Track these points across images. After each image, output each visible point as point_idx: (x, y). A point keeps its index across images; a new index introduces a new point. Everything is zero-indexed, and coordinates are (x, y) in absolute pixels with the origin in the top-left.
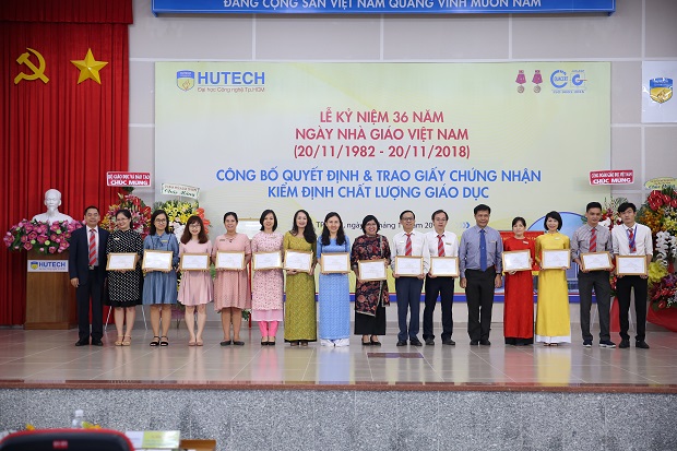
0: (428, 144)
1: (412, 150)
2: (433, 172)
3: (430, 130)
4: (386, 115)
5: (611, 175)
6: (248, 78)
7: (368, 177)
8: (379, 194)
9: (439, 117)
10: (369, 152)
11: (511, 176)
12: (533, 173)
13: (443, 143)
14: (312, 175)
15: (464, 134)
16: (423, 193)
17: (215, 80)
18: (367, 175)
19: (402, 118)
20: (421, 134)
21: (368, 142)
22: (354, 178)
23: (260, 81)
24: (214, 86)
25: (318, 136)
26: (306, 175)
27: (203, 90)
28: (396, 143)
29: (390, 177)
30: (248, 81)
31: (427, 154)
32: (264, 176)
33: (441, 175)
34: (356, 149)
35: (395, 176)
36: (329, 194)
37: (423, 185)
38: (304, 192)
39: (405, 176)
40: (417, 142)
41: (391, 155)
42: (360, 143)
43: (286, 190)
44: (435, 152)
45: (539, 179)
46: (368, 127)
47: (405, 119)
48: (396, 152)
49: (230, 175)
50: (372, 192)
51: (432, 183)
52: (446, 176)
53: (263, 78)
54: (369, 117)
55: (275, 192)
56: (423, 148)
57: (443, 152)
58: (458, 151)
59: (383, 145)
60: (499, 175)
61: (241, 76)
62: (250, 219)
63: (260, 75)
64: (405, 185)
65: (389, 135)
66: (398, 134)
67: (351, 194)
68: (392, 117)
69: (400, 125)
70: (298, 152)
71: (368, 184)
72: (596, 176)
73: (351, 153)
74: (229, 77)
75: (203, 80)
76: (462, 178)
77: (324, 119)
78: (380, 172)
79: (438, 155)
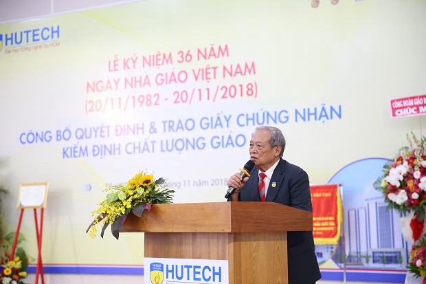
0: (213, 84)
1: (197, 93)
2: (219, 118)
3: (215, 68)
4: (170, 56)
5: (418, 102)
6: (46, 34)
7: (153, 130)
8: (164, 148)
9: (224, 51)
10: (154, 100)
11: (305, 115)
12: (332, 109)
13: (228, 81)
14: (101, 132)
15: (251, 68)
16: (208, 144)
17: (18, 40)
18: (152, 127)
19: (186, 57)
20: (205, 74)
21: (153, 89)
22: (140, 131)
23: (55, 35)
24: (18, 47)
25: (107, 88)
26: (96, 132)
27: (9, 52)
28: (180, 87)
29: (175, 128)
30: (45, 36)
31: (212, 97)
32: (60, 136)
33: (228, 121)
34: (141, 99)
35: (181, 126)
36: (117, 152)
37: (209, 134)
38: (94, 151)
39: (190, 124)
40: (202, 84)
41: (176, 102)
42: (145, 91)
43: (78, 150)
44: (221, 93)
45: (340, 116)
46: (152, 71)
47: (189, 58)
48: (181, 97)
49: (31, 138)
50: (157, 146)
51: (219, 131)
52: (233, 122)
53: (58, 32)
54: (153, 61)
55: (68, 152)
56: (208, 89)
57: (228, 92)
58: (245, 90)
59: (168, 90)
60: (292, 115)
61: (40, 32)
62: (35, 184)
63: (55, 29)
64: (190, 136)
65: (173, 78)
66: (183, 77)
67: (137, 150)
68: (176, 57)
69: (185, 66)
70: (89, 106)
71: (153, 137)
72: (399, 104)
73: (138, 104)
74: (30, 34)
75: (9, 42)
76: (250, 122)
77: (112, 68)
78: (164, 122)
79: (223, 97)
